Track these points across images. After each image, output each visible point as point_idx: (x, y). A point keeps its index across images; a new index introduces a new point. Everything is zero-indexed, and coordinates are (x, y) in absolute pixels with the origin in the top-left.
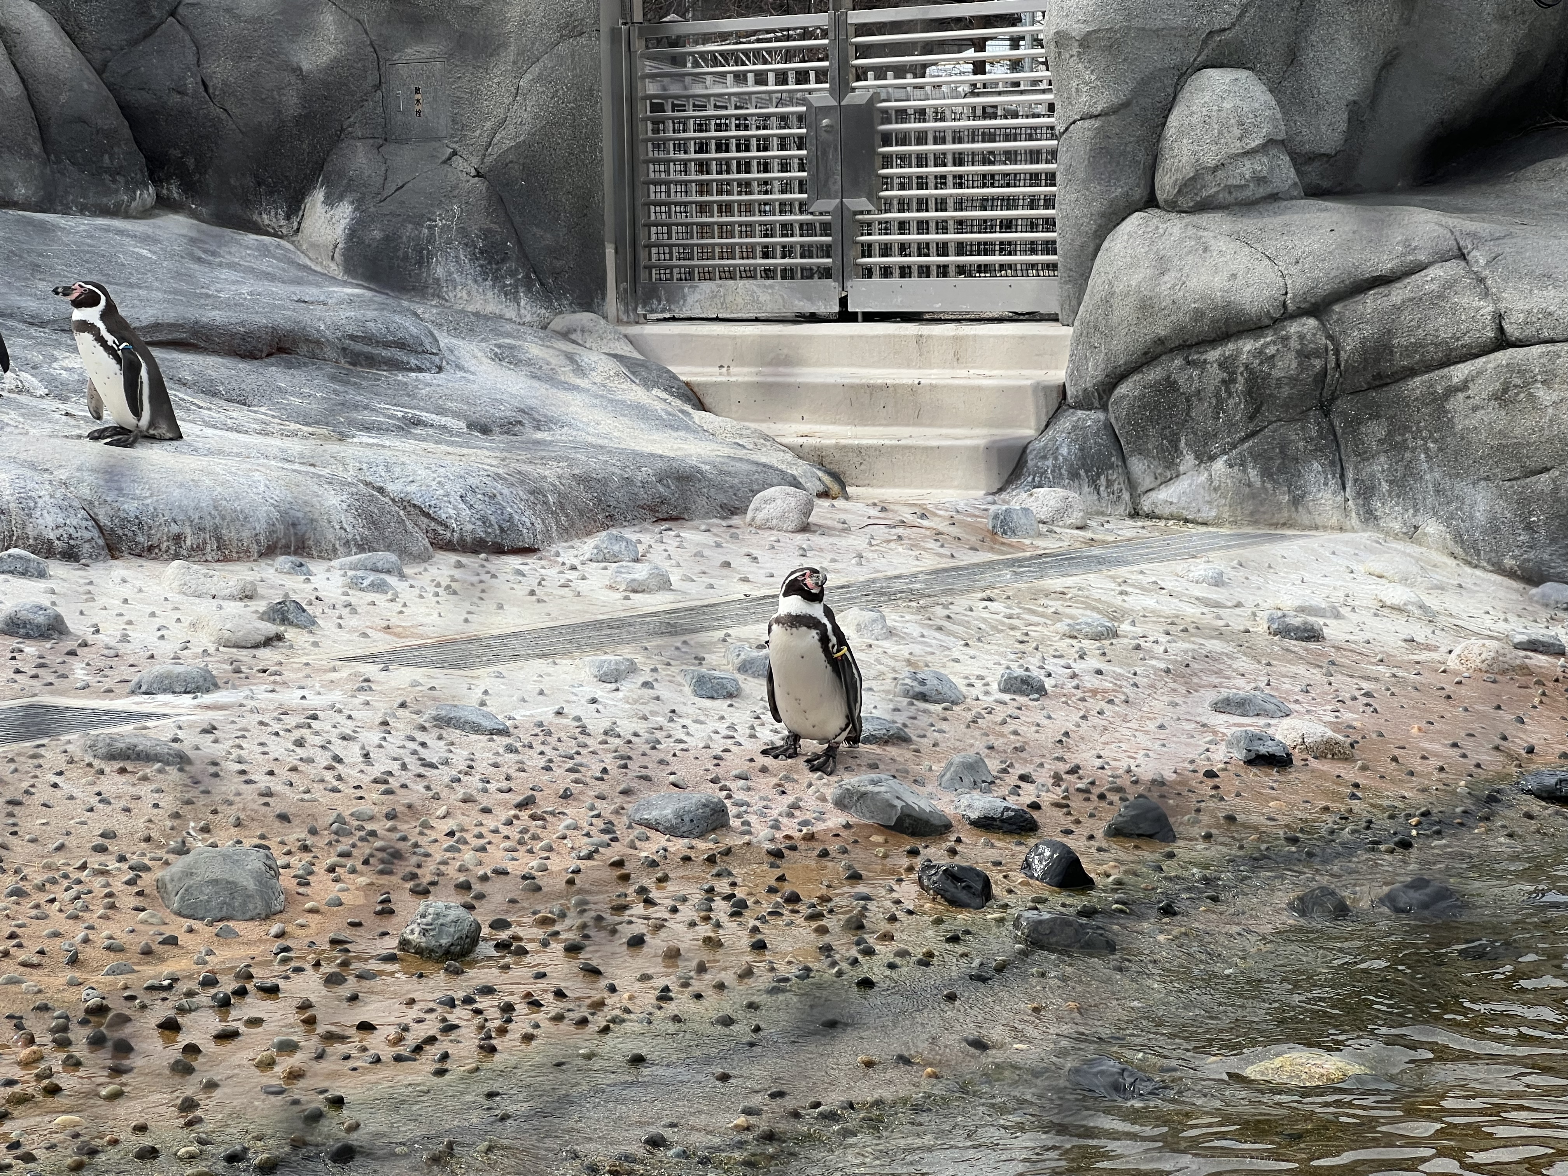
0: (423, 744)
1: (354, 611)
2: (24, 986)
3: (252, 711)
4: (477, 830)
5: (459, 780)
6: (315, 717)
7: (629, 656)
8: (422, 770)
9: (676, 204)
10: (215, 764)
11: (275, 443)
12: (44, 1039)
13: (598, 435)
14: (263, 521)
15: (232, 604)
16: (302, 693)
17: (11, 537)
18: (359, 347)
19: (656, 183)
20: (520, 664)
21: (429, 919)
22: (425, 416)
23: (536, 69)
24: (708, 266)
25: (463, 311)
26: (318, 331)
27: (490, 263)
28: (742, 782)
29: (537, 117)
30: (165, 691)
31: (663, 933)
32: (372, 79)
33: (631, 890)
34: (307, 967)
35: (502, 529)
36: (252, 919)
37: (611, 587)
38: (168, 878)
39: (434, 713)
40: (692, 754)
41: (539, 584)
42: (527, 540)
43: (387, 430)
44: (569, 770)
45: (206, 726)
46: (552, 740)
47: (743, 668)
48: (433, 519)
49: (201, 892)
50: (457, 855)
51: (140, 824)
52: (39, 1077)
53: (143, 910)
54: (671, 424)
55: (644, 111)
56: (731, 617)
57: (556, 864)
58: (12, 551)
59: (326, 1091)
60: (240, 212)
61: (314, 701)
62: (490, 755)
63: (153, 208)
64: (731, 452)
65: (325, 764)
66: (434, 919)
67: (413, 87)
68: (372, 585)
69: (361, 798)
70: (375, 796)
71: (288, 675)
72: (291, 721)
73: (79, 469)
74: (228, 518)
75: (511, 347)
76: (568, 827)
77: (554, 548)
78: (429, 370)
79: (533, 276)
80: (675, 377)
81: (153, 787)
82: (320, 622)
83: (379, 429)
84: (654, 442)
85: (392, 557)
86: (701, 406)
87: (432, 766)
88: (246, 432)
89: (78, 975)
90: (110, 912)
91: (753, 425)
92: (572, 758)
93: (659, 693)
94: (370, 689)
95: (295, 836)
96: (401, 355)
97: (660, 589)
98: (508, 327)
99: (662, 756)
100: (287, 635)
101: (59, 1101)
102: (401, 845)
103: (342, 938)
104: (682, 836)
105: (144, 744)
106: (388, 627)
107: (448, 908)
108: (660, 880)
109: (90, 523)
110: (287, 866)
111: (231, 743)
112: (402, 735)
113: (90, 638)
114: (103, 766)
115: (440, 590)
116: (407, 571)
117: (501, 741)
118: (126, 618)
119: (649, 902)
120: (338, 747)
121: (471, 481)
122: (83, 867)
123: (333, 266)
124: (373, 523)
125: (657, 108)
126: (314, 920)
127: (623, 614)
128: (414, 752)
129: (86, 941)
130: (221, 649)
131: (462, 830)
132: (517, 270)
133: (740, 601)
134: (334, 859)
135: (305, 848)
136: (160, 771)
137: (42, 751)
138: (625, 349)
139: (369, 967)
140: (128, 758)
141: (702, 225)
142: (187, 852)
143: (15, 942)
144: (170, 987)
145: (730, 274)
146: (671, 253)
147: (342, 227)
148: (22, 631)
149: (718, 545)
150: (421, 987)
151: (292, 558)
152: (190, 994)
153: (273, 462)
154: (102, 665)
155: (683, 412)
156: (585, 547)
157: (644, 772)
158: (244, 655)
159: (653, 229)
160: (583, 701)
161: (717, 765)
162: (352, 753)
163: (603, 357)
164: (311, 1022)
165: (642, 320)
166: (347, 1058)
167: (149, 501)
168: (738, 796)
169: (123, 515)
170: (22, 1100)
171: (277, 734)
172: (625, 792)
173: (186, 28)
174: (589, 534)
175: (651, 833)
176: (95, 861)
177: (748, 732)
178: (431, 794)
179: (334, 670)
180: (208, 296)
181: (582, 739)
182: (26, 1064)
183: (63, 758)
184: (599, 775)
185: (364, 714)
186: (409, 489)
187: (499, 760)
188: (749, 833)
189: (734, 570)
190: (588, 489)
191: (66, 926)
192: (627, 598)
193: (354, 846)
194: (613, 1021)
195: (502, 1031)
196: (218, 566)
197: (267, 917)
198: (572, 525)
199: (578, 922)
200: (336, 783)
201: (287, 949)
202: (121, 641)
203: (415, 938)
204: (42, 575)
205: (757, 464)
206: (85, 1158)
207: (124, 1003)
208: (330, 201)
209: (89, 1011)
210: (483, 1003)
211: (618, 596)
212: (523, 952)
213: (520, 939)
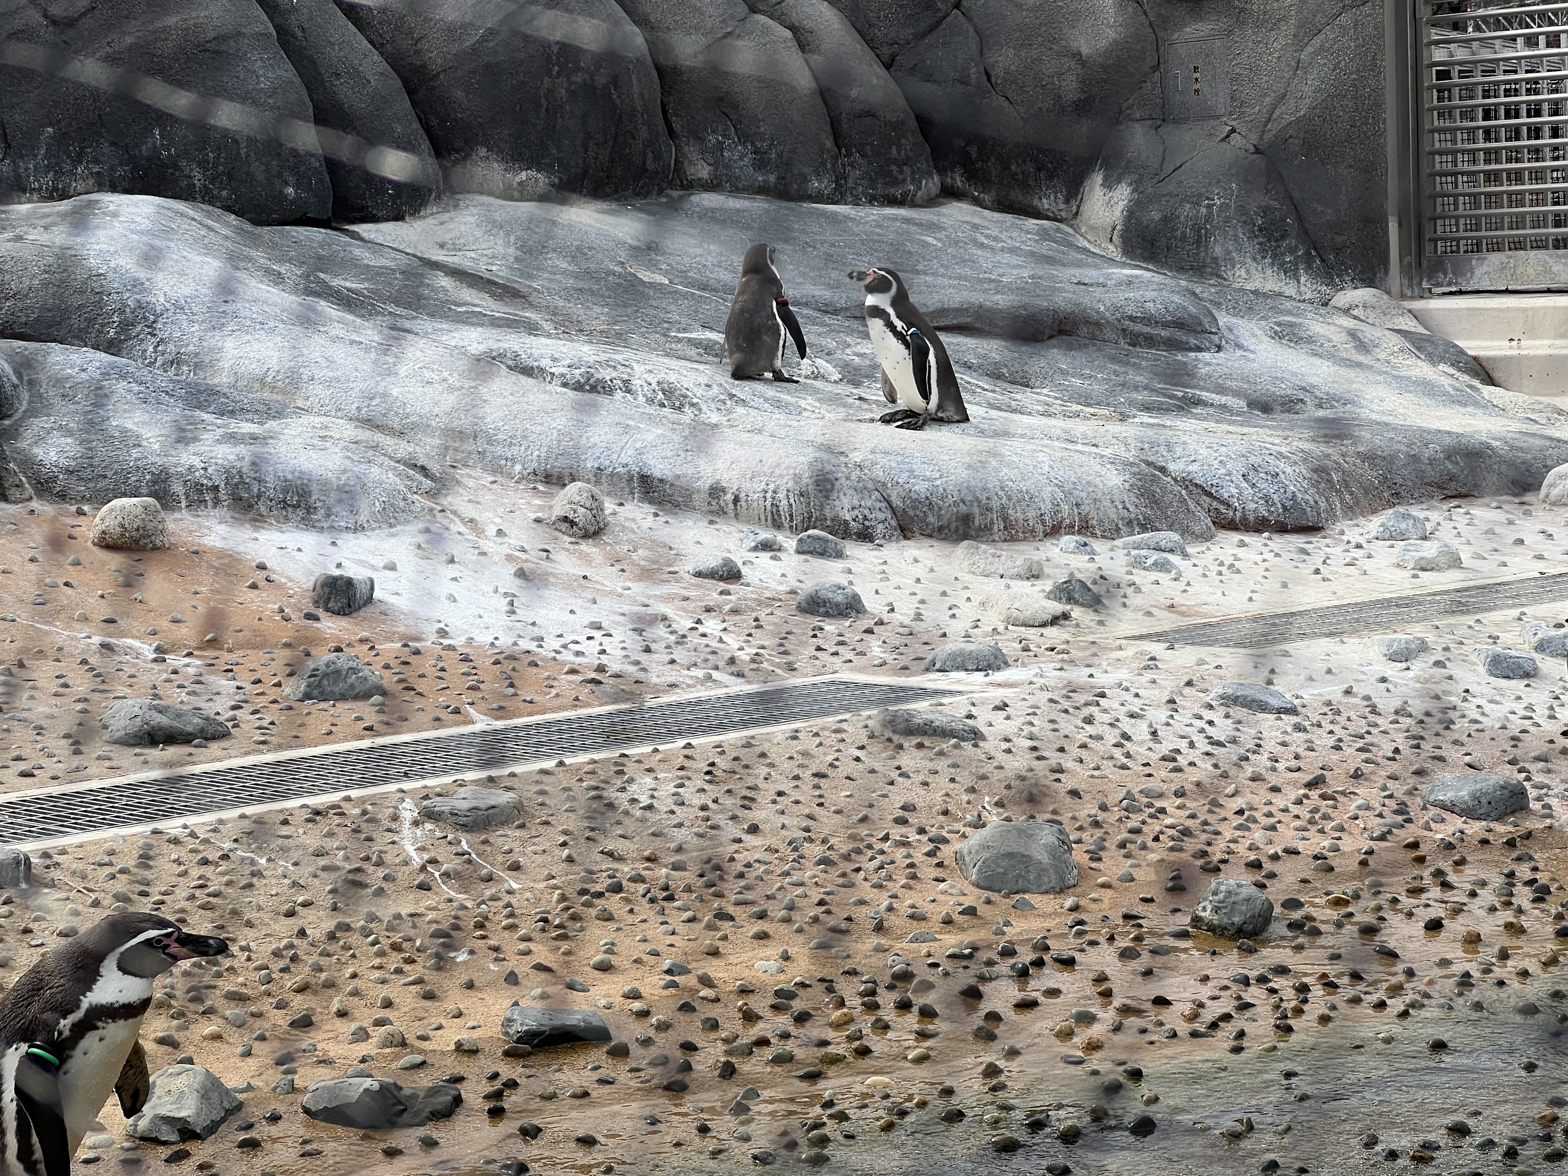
0: (1211, 723)
1: (1138, 590)
2: (833, 951)
3: (1041, 689)
4: (1266, 809)
5: (1247, 759)
6: (1103, 695)
7: (1419, 635)
8: (1209, 748)
9: (1463, 174)
10: (1007, 740)
11: (1057, 424)
12: (855, 1002)
13: (1383, 412)
14: (1048, 502)
15: (1019, 583)
16: (1089, 671)
17: (810, 518)
18: (1138, 328)
19: (1441, 153)
20: (1307, 642)
21: (1221, 896)
22: (1205, 395)
23: (1317, 41)
24: (1497, 237)
25: (1242, 290)
26: (1098, 312)
27: (1269, 240)
28: (1541, 765)
29: (1318, 90)
30: (958, 669)
31: (1461, 919)
32: (1151, 61)
33: (1426, 873)
34: (1102, 940)
35: (1284, 507)
36: (1047, 892)
37: (1399, 565)
38: (965, 851)
39: (1221, 692)
40: (1487, 735)
41: (1324, 562)
42: (1311, 518)
43: (1168, 410)
44: (1360, 750)
45: (998, 703)
46: (1342, 719)
47: (1541, 647)
48: (1215, 498)
49: (998, 865)
50: (1246, 833)
51: (937, 797)
52: (850, 1039)
53: (943, 881)
54: (1460, 400)
55: (1431, 78)
56: (1526, 595)
57: (1347, 844)
58: (810, 532)
59: (1124, 1063)
60: (1020, 198)
61: (1102, 680)
62: (1278, 734)
63: (937, 196)
64: (1524, 427)
65: (1114, 741)
66: (1226, 897)
67: (1191, 66)
68: (1155, 564)
69: (1150, 775)
70: (1163, 774)
71: (1075, 653)
72: (1080, 698)
73: (873, 452)
74: (1015, 499)
75: (1292, 325)
76: (1359, 808)
77: (1338, 527)
78: (1208, 350)
79: (1313, 253)
80: (1462, 352)
81: (950, 762)
82: (1105, 601)
83: (1159, 409)
84: (1440, 418)
85: (1175, 536)
86: (1490, 381)
87: (1219, 744)
88: (1030, 414)
89: (884, 941)
90: (911, 882)
91: (1546, 400)
92: (1362, 737)
93: (1451, 672)
94: (1157, 667)
95: (1086, 812)
96: (1180, 335)
97: (1449, 567)
98: (1288, 304)
99: (1456, 736)
100: (1073, 614)
101: (867, 1063)
102: (1190, 823)
103: (1134, 913)
104: (1479, 819)
105: (940, 720)
106: (1172, 606)
107: (1239, 886)
108: (1457, 863)
109: (884, 505)
110: (1079, 841)
111: (1022, 719)
112: (1189, 713)
113: (886, 617)
114: (902, 741)
115: (1224, 569)
116: (1190, 550)
117: (1289, 720)
118: (919, 597)
119: (1446, 886)
120: (1126, 725)
121: (1253, 460)
122: (886, 838)
123: (1111, 247)
124: (1156, 502)
125: (1443, 75)
126: (1107, 894)
127: (1411, 593)
128: (1202, 731)
129: (890, 909)
130: (1010, 627)
131: (1252, 809)
132: (1296, 247)
133: (1535, 579)
134: (1125, 835)
135: (1096, 824)
136: (956, 746)
137: (844, 726)
138: (1408, 324)
139: (1162, 943)
140: (925, 733)
141: (1488, 195)
142: (984, 826)
143: (823, 908)
144: (970, 956)
145: (1518, 245)
146: (1457, 225)
147: (1120, 209)
148: (822, 610)
149: (1511, 523)
150: (1214, 964)
151: (1077, 538)
152: (990, 963)
153: (1056, 443)
154: (897, 643)
155: (1471, 387)
156: (1371, 526)
157: (1438, 752)
158: (1032, 634)
159: (1439, 200)
160: (1373, 680)
161: (1515, 746)
162: (1140, 731)
163: (1387, 333)
164: (1107, 994)
165: (1427, 294)
166: (1144, 1031)
167: (938, 483)
168: (1538, 778)
169: (914, 496)
170: (835, 1060)
171: (1066, 711)
172: (1419, 773)
173: (970, 19)
174: (1374, 512)
175: (1446, 815)
176: (897, 832)
177: (1547, 712)
178: (1219, 772)
179: (1120, 648)
180: (991, 281)
181: (1372, 718)
182: (837, 1026)
183: (864, 733)
184: (1390, 755)
185: (1152, 692)
186: (1190, 468)
187: (1287, 738)
188: (1550, 816)
189: (1529, 548)
190: (1373, 466)
191: (870, 894)
192: (1415, 576)
193: (1144, 822)
194: (1413, 1005)
195: (1298, 1012)
196: (1005, 546)
197: (1061, 891)
198: (1357, 503)
199: (1373, 904)
200: (1125, 760)
201: (1081, 923)
202: (915, 620)
203: (1207, 915)
204: (839, 555)
205: (1551, 439)
206: (895, 1119)
207: (928, 969)
208: (1108, 184)
209: (896, 977)
210: (1278, 983)
211: (1407, 574)
212: (1316, 933)
213: (1313, 919)
